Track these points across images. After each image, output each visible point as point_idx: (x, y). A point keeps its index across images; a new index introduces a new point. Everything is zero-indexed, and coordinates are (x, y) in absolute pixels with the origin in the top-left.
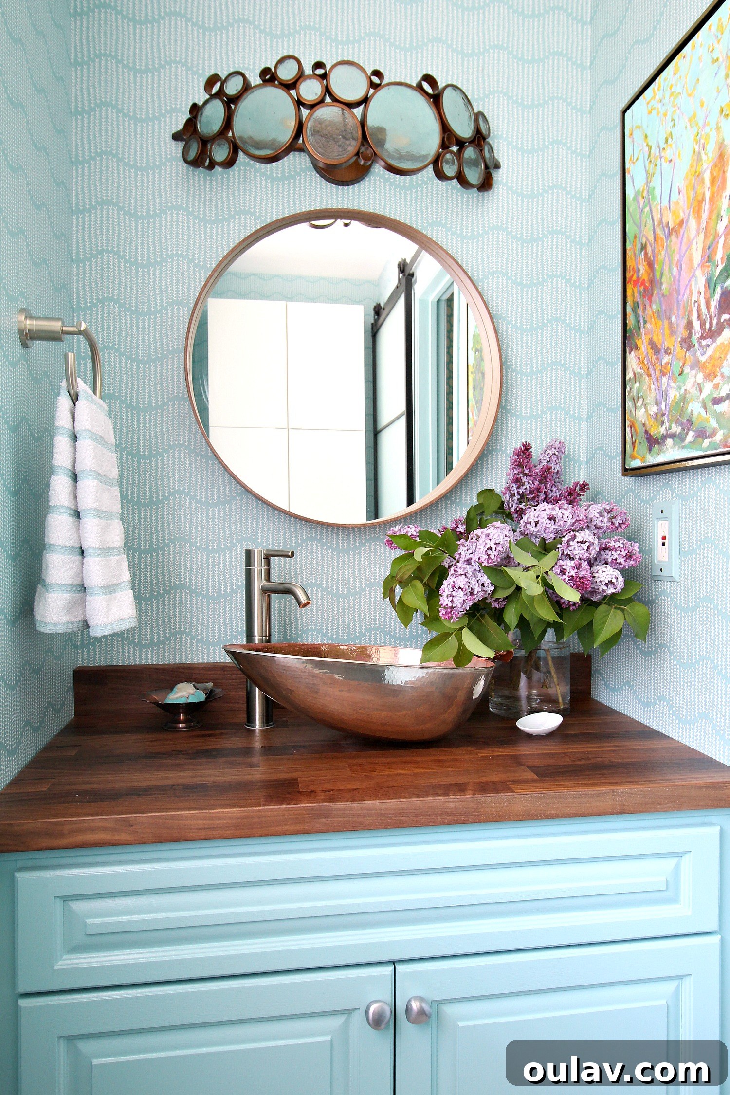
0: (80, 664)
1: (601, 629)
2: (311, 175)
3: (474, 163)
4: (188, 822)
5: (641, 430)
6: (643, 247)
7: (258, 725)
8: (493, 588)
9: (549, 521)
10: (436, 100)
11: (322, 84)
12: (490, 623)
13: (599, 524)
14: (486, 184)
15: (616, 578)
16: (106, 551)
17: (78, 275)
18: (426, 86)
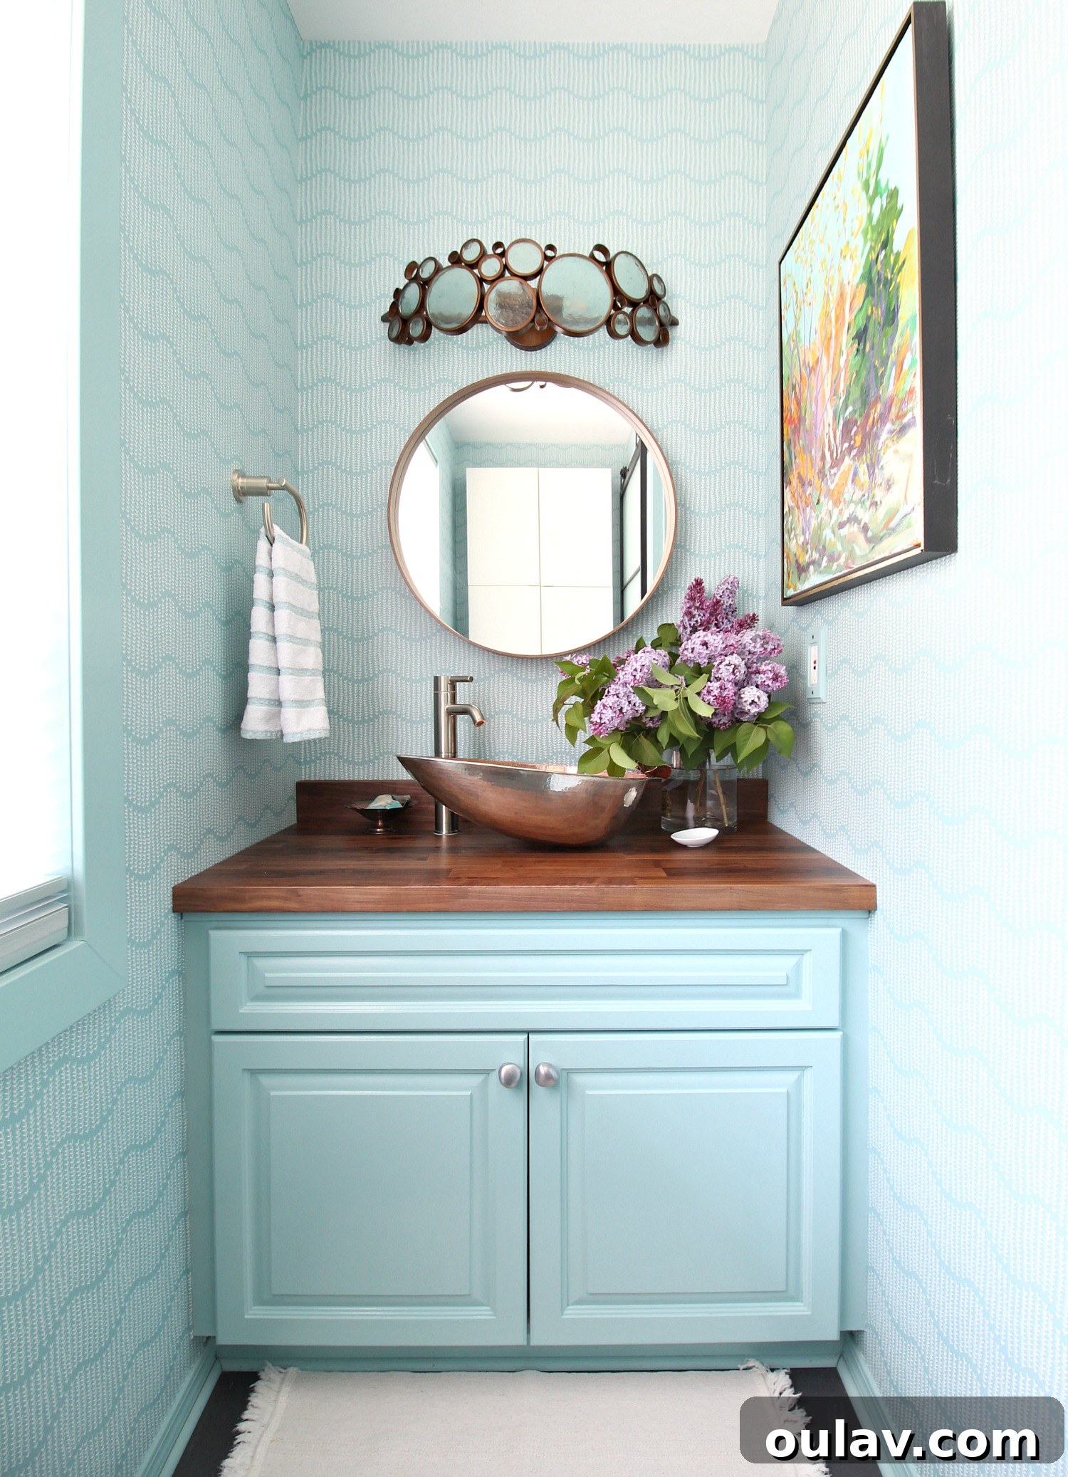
0: (303, 778)
1: (744, 745)
2: (502, 343)
3: (649, 322)
4: (347, 896)
5: (793, 559)
6: (794, 388)
7: (444, 832)
8: (644, 708)
9: (701, 647)
10: (608, 267)
11: (501, 262)
12: (645, 743)
13: (752, 650)
14: (662, 340)
15: (759, 698)
16: (299, 671)
17: (302, 442)
18: (600, 256)
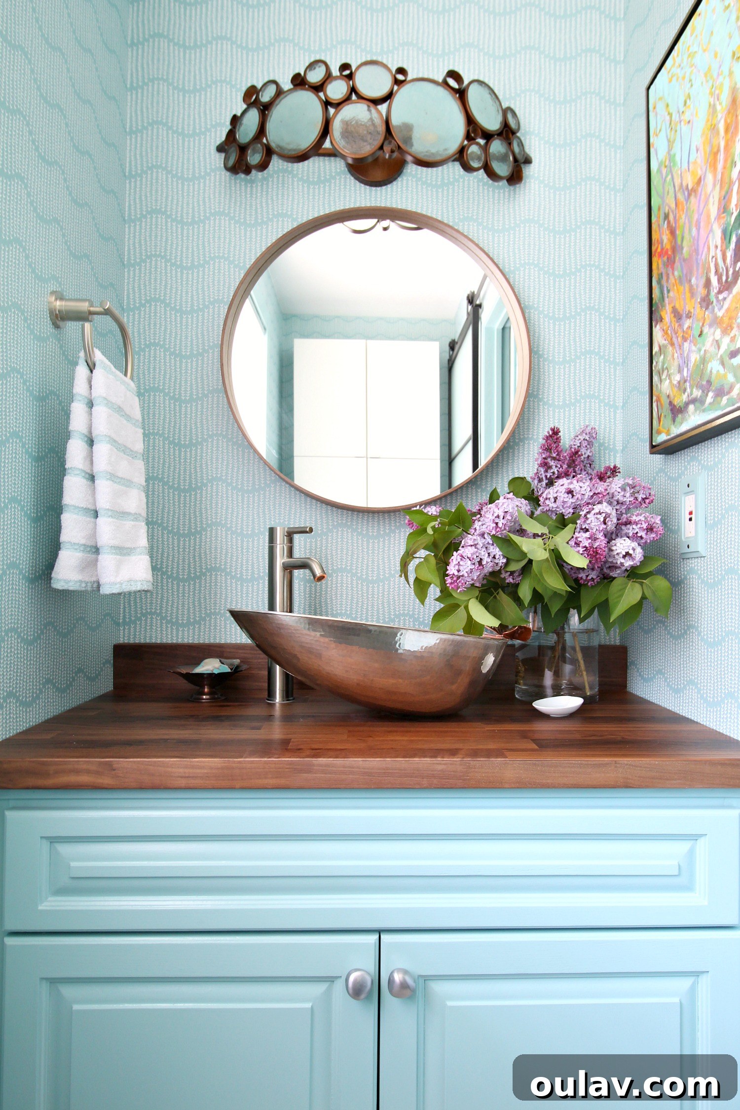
0: (121, 641)
1: (618, 602)
2: (345, 178)
3: (503, 159)
4: (169, 769)
5: (665, 401)
6: (666, 217)
7: (278, 698)
8: (505, 561)
9: (566, 495)
10: (461, 94)
11: (348, 85)
12: (504, 599)
13: (621, 499)
14: (515, 178)
15: (634, 549)
16: (121, 515)
17: (129, 278)
18: (452, 82)
